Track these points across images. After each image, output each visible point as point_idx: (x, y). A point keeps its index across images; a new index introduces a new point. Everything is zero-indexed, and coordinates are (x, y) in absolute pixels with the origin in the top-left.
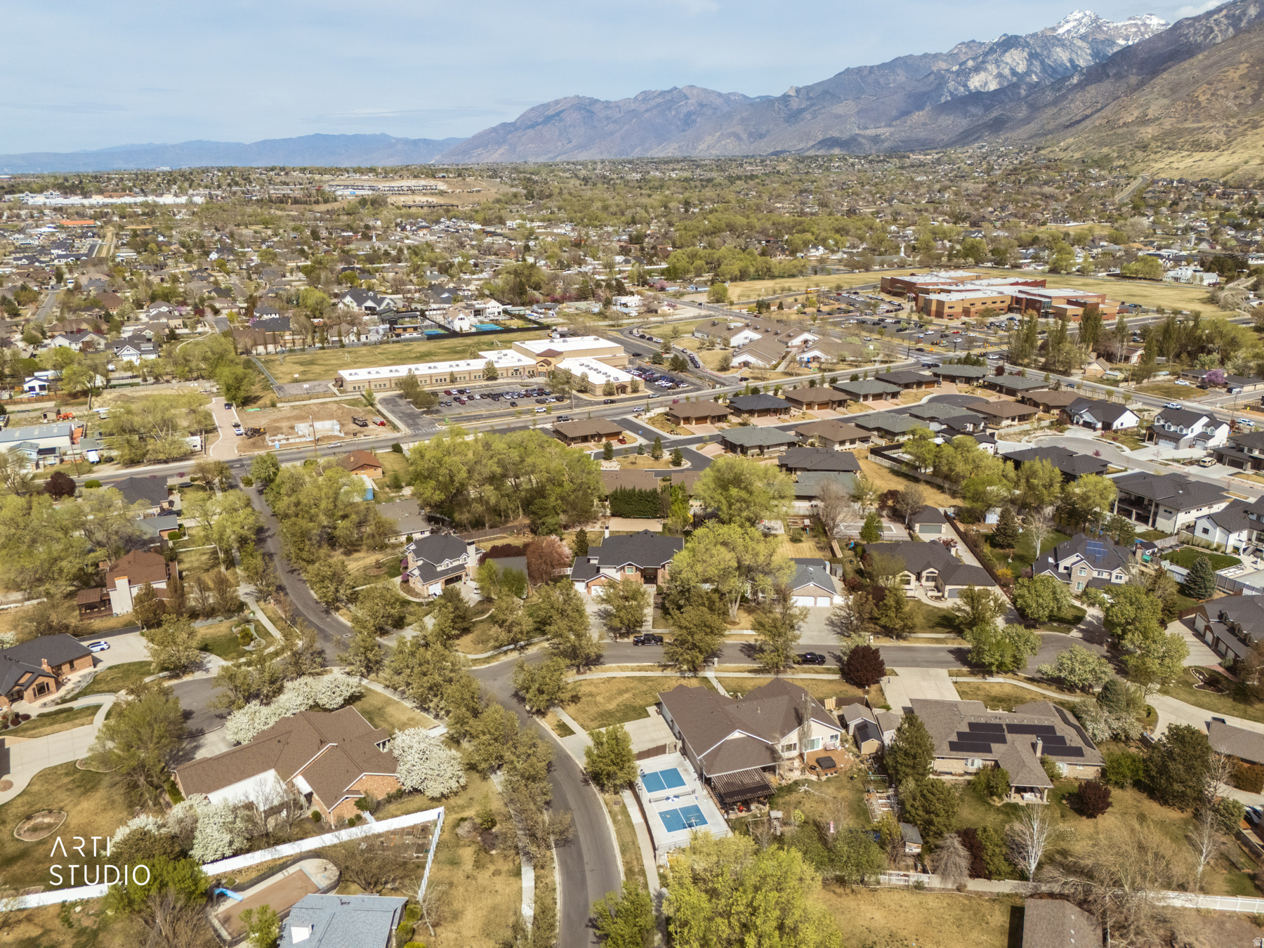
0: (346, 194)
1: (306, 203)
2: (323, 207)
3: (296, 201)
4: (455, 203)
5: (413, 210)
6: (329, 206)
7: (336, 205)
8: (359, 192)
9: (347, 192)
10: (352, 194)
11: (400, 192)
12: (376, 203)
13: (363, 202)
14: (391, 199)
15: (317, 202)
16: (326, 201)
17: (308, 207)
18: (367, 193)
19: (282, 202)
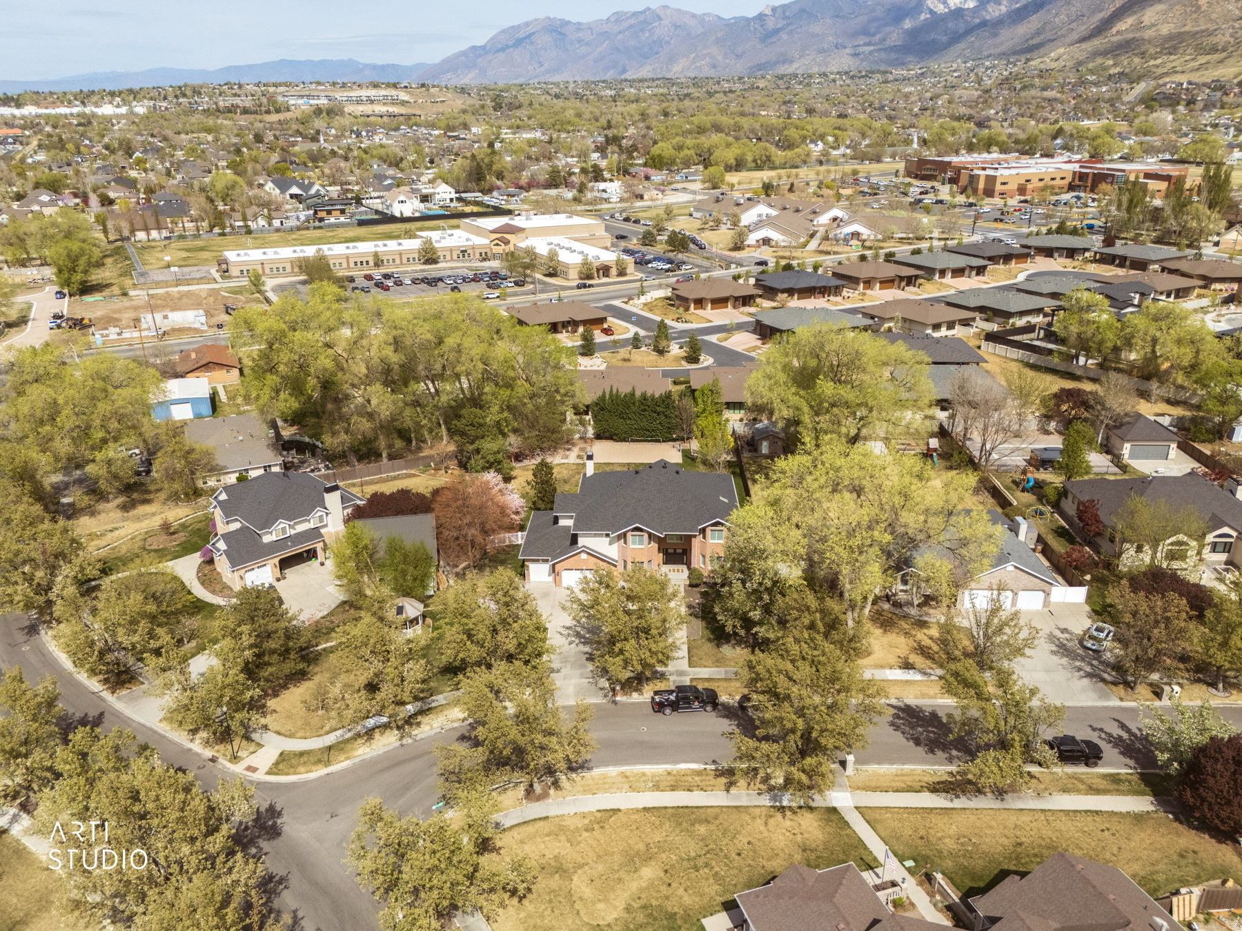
0: (300, 105)
1: (256, 113)
2: (274, 118)
3: (245, 111)
4: (418, 113)
5: (372, 119)
6: (281, 116)
7: (288, 115)
8: (312, 102)
9: (300, 102)
10: (305, 104)
11: (359, 101)
12: (332, 112)
13: (318, 111)
14: (348, 109)
15: (268, 112)
16: (278, 111)
17: (259, 117)
18: (323, 102)
19: (230, 111)
